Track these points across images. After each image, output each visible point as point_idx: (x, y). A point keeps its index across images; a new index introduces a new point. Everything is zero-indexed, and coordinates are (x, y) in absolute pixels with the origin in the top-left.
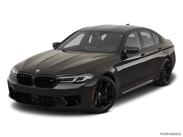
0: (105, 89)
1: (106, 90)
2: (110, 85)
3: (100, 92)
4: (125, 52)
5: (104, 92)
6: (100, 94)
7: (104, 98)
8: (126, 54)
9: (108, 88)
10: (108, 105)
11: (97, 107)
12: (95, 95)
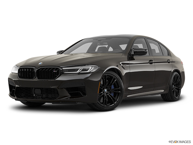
0: (111, 85)
1: (113, 87)
2: (116, 81)
3: (106, 88)
4: (133, 53)
5: (111, 88)
6: (106, 90)
7: (110, 95)
8: (133, 55)
9: (114, 85)
10: (115, 103)
11: (103, 104)
12: (101, 91)
